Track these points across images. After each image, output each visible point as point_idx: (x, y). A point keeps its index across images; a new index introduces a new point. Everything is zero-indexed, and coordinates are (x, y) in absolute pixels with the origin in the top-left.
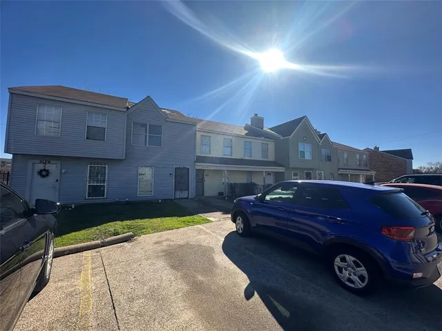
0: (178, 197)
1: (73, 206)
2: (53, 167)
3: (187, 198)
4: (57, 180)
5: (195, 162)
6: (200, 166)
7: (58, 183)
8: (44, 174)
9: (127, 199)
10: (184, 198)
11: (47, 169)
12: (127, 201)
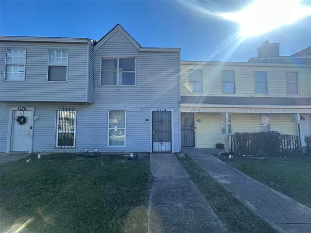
0: (157, 150)
1: (39, 157)
2: (29, 114)
3: (170, 152)
4: (31, 127)
5: (180, 102)
6: (186, 108)
7: (32, 130)
8: (22, 120)
9: (96, 150)
10: (165, 152)
11: (24, 116)
12: (96, 152)
